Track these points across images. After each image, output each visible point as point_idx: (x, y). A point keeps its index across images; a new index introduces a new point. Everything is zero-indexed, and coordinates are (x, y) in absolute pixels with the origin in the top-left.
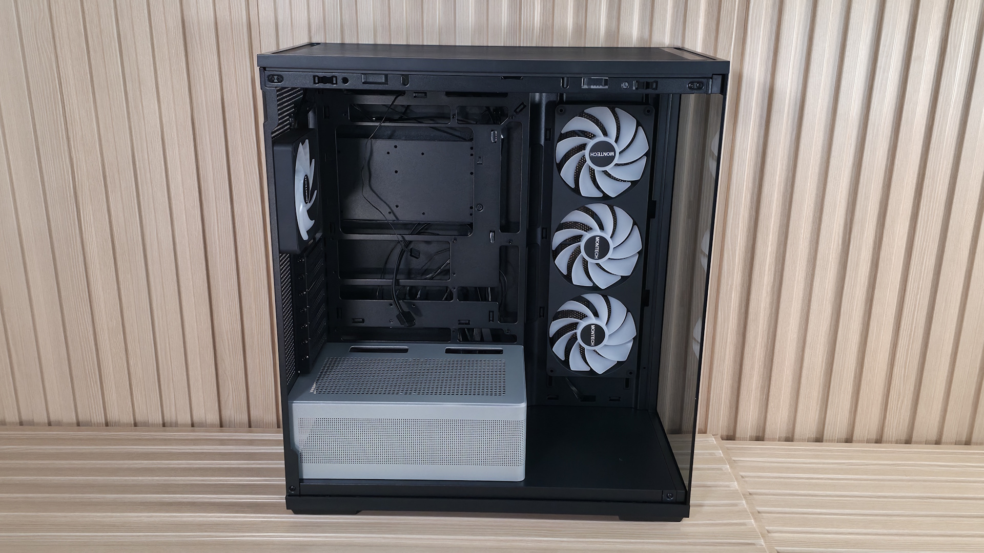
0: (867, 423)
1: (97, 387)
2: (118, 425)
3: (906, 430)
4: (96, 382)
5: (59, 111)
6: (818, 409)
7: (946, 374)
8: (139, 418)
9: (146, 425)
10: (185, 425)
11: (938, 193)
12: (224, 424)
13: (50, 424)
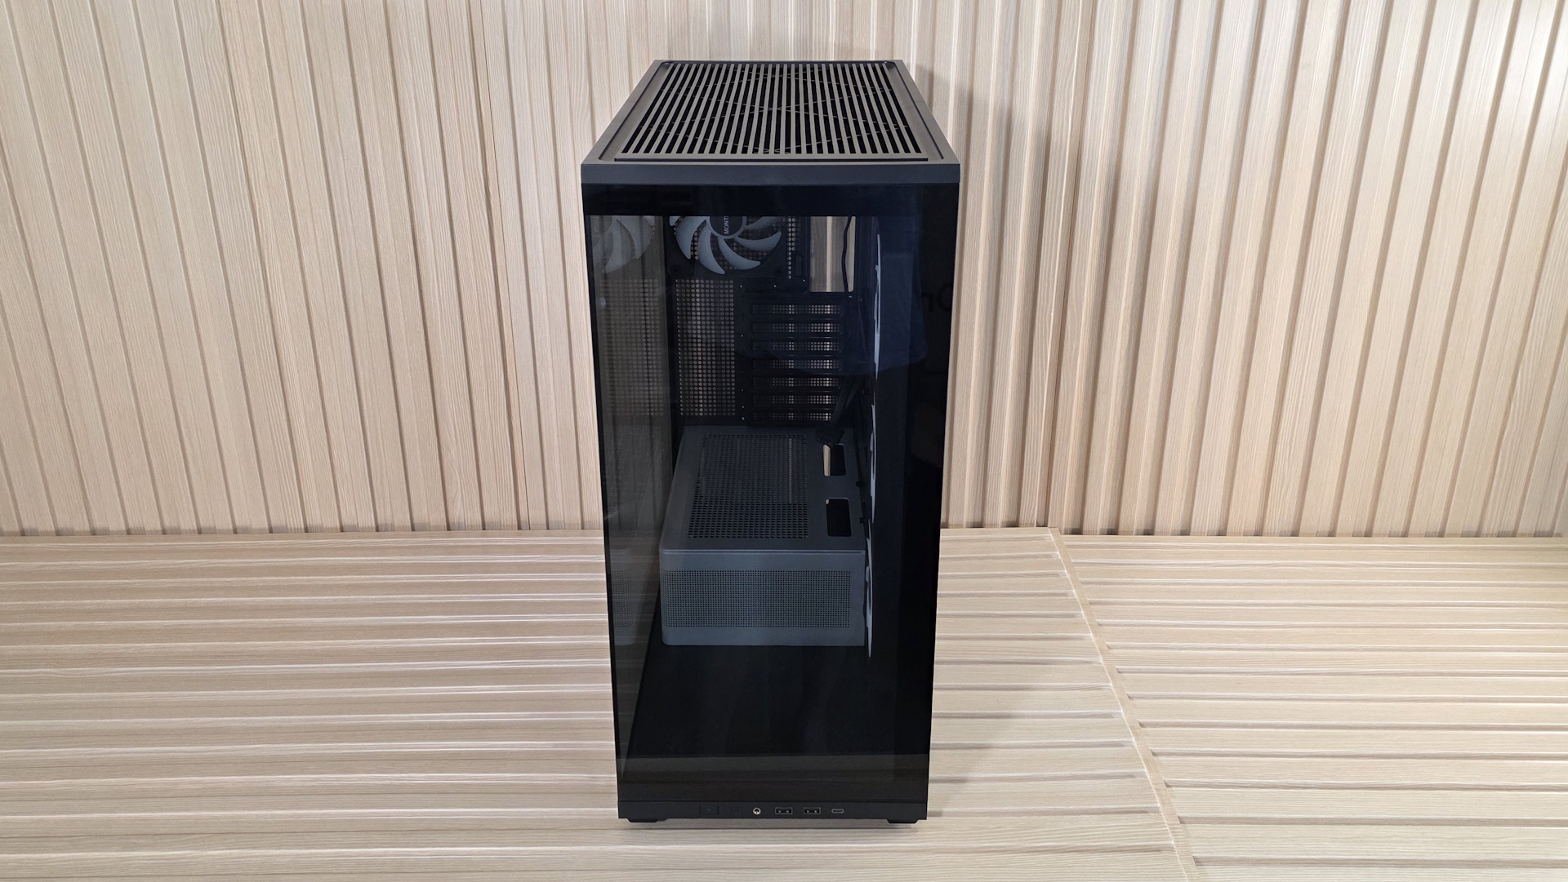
0: (1245, 512)
1: (293, 484)
2: (320, 530)
3: (1292, 521)
4: (292, 478)
5: (237, 145)
6: (1184, 497)
7: (1341, 453)
8: (346, 521)
9: (355, 529)
10: (403, 529)
11: (1331, 235)
12: (452, 528)
13: (235, 532)
